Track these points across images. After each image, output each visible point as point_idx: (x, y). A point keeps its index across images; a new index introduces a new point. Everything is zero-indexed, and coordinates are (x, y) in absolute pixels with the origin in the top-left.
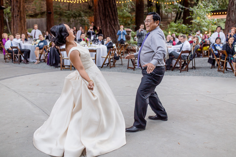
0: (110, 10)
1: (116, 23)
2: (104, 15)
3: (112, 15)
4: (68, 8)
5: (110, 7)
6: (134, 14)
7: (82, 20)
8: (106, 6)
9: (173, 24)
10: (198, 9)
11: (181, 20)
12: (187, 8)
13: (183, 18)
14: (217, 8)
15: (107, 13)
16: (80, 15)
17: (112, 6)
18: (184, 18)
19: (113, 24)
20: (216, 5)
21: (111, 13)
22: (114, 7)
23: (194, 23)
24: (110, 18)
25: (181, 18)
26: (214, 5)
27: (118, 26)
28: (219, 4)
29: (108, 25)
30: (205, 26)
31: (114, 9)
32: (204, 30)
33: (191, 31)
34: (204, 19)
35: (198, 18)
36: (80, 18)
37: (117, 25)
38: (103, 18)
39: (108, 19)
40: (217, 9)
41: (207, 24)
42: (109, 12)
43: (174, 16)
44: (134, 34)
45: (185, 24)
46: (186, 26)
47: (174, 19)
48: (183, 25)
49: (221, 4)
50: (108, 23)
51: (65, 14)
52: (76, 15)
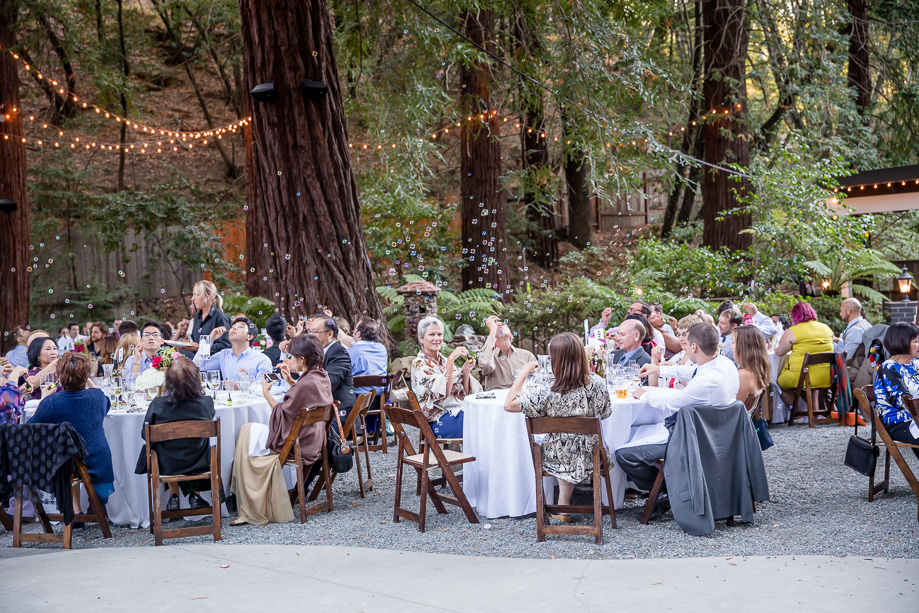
0: (317, 193)
1: (352, 256)
2: (290, 215)
3: (332, 213)
4: (116, 175)
5: (320, 177)
6: (454, 203)
7: (181, 239)
8: (295, 171)
9: (654, 248)
10: (775, 171)
11: (694, 226)
12: (715, 168)
13: (702, 215)
14: (872, 158)
15: (303, 208)
16: (172, 216)
17: (327, 169)
18: (707, 214)
19: (335, 263)
20: (862, 142)
21: (322, 208)
22: (337, 174)
23: (760, 241)
24: (319, 230)
25: (694, 213)
26: (853, 144)
27: (362, 273)
28: (881, 140)
29: (312, 269)
30: (816, 253)
31: (341, 187)
32: (812, 273)
33: (746, 280)
34: (808, 217)
35: (778, 214)
36: (173, 229)
37: (356, 267)
38: (283, 234)
39: (307, 236)
40: (872, 163)
41: (823, 243)
42: (312, 202)
43: (660, 204)
44: (455, 304)
45: (713, 250)
46: (719, 258)
47: (656, 217)
48: (706, 252)
49: (888, 136)
50: (308, 257)
51: (95, 211)
52: (153, 216)
